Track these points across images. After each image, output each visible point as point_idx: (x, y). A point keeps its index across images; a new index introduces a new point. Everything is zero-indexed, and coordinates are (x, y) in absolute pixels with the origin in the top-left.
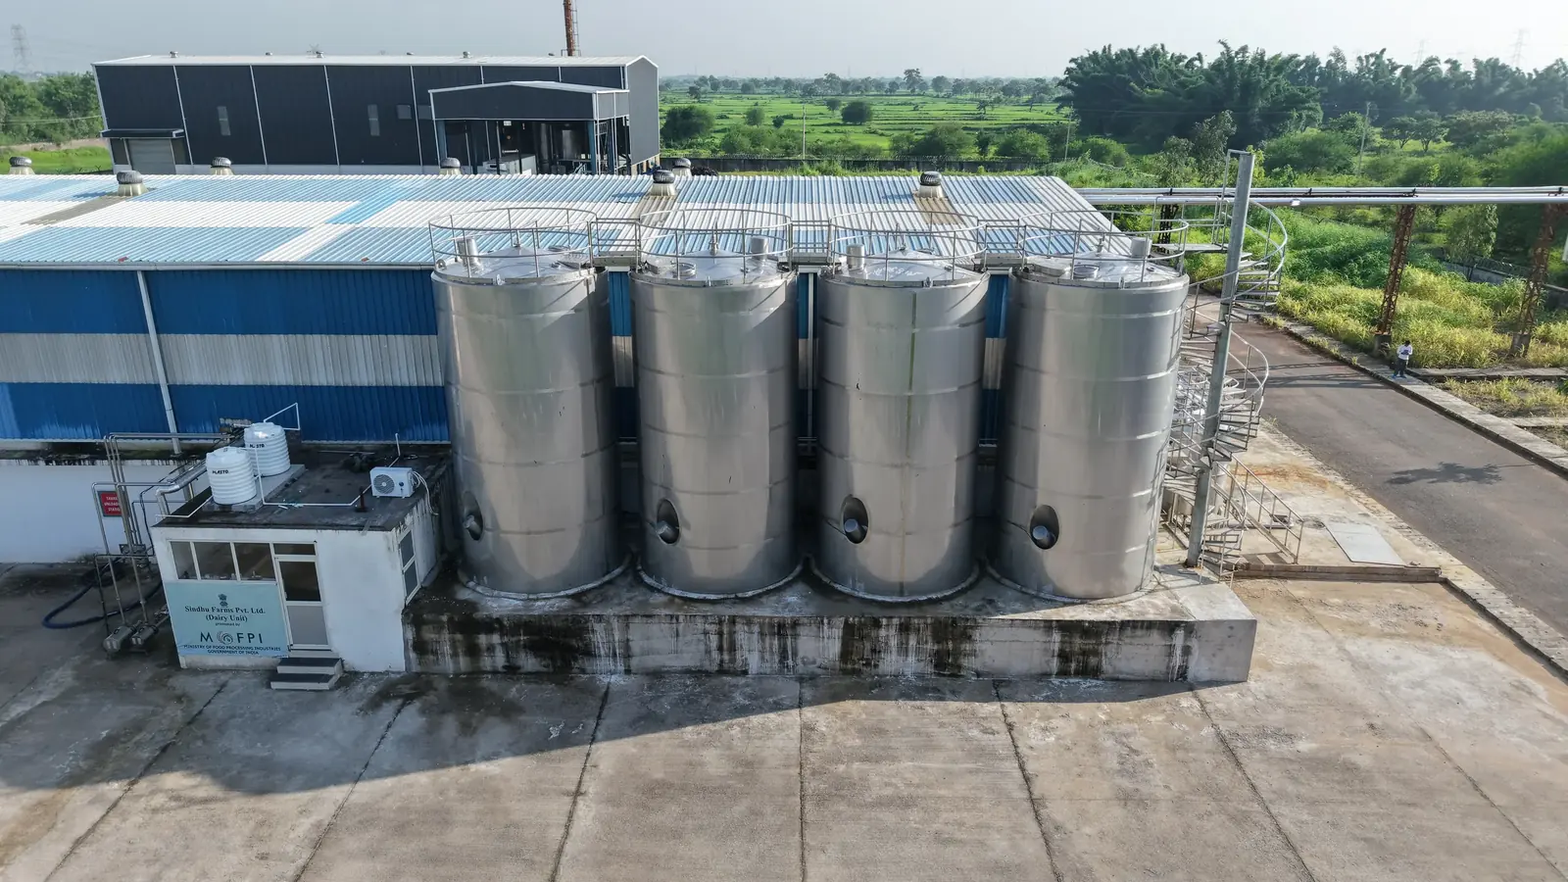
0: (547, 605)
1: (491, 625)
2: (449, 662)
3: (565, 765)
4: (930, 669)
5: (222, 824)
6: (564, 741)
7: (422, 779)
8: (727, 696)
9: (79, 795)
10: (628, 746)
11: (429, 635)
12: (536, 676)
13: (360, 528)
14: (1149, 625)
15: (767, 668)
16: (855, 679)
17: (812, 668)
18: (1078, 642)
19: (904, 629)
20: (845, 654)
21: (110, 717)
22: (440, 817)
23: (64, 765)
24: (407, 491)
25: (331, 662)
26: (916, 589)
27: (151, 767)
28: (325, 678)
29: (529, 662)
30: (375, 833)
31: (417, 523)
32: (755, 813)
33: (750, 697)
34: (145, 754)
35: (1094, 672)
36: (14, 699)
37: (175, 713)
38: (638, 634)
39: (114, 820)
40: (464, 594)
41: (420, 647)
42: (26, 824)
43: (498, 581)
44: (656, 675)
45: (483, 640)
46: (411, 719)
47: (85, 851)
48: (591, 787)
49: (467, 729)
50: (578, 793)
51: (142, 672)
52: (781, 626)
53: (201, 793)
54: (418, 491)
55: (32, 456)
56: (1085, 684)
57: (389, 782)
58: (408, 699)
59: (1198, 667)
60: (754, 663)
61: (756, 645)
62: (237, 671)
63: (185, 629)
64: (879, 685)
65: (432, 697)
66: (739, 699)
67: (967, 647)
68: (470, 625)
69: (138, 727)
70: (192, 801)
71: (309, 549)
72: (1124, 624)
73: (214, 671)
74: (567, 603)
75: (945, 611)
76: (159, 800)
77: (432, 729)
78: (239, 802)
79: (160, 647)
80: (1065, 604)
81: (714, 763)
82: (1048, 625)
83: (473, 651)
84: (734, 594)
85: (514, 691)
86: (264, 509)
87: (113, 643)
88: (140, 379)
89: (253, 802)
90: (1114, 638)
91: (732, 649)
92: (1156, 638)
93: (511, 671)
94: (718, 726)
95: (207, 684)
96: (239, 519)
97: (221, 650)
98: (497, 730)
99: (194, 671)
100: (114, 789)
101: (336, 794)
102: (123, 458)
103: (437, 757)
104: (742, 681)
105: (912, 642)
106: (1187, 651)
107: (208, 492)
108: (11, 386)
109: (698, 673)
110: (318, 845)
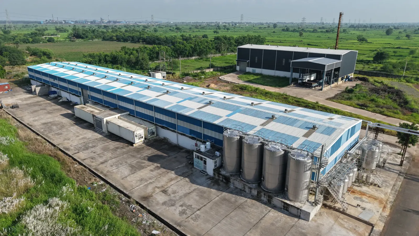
0: (227, 175)
1: (221, 175)
2: (217, 177)
3: (219, 193)
4: (267, 201)
5: (188, 185)
6: (221, 191)
7: (206, 188)
8: (242, 194)
9: (180, 177)
10: (226, 194)
11: (215, 173)
12: (224, 183)
13: (211, 159)
14: (295, 207)
15: (248, 192)
16: (258, 198)
17: (253, 195)
18: (286, 206)
19: (264, 194)
20: (257, 195)
21: (186, 170)
22: (205, 192)
23: (180, 174)
24: (218, 155)
25: (206, 172)
26: (269, 190)
27: (186, 177)
28: (205, 174)
29: (224, 181)
30: (199, 191)
31: (218, 160)
32: (232, 206)
33: (244, 195)
34: (186, 175)
35: (288, 211)
36: (180, 165)
37: (191, 172)
38: (235, 181)
39: (181, 181)
40: (221, 170)
41: (214, 174)
42: (175, 178)
43: (224, 170)
44: (237, 188)
45: (220, 176)
46: (210, 182)
47: (178, 182)
48: (219, 196)
49: (214, 185)
50: (218, 196)
51: (190, 166)
52: (250, 188)
53: (188, 181)
54: (220, 156)
55: (190, 137)
56: (286, 211)
57: (203, 187)
58: (211, 179)
59: (302, 216)
60: (247, 191)
61: (247, 189)
62: (198, 170)
63: (195, 163)
64: (260, 200)
65: (213, 180)
66: (243, 195)
67: (272, 200)
68: (219, 174)
69: (187, 172)
70: (187, 182)
71: (206, 159)
72: (292, 206)
73: (197, 169)
74: (229, 175)
75: (271, 194)
76: (185, 180)
77: (211, 184)
78: (191, 183)
79: (192, 164)
80: (287, 200)
81: (233, 199)
82: (282, 201)
83: (219, 177)
84: (248, 182)
85: (221, 183)
86: (205, 153)
87: (189, 162)
88: (201, 132)
89: (192, 184)
90: (290, 207)
91: (245, 188)
92: (296, 209)
93: (222, 181)
94: (237, 196)
95: (195, 170)
96: (202, 153)
97: (197, 167)
98: (216, 186)
99: (195, 168)
100: (182, 178)
101: (198, 186)
102: (198, 141)
103: (209, 186)
104: (245, 193)
105: (265, 197)
106: (300, 213)
107: (200, 149)
108: (190, 129)
109: (241, 190)
110: (194, 190)
